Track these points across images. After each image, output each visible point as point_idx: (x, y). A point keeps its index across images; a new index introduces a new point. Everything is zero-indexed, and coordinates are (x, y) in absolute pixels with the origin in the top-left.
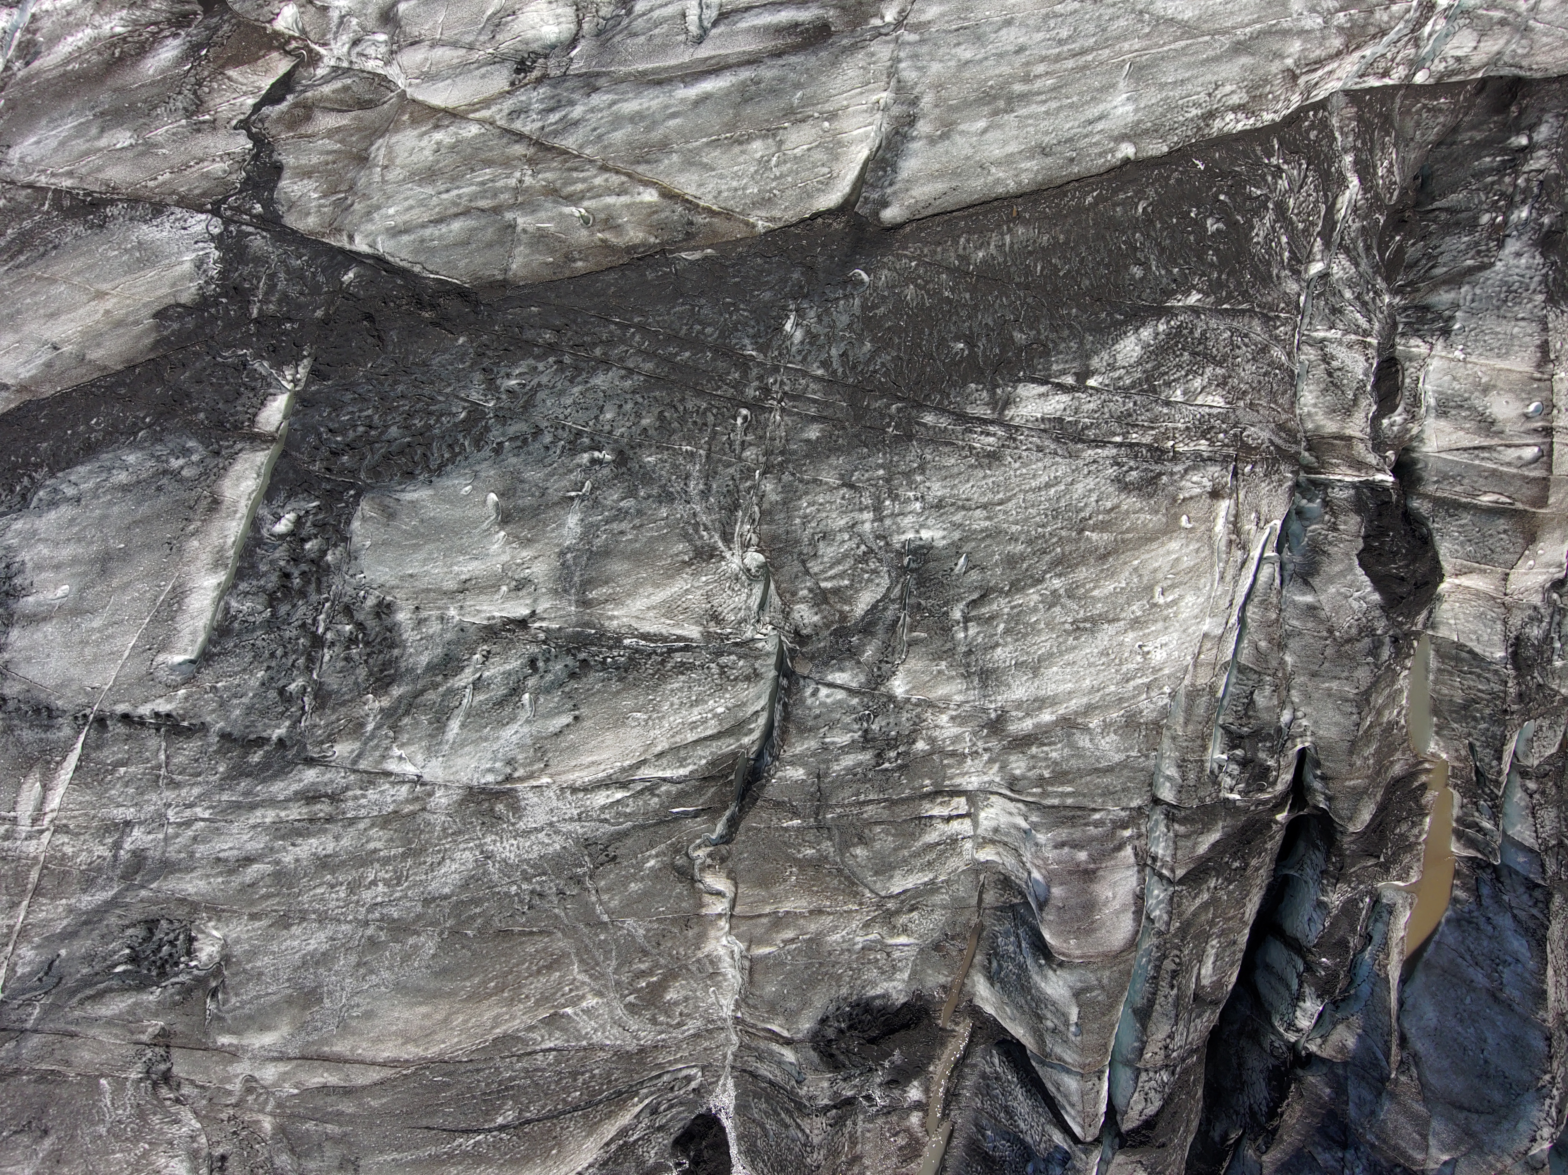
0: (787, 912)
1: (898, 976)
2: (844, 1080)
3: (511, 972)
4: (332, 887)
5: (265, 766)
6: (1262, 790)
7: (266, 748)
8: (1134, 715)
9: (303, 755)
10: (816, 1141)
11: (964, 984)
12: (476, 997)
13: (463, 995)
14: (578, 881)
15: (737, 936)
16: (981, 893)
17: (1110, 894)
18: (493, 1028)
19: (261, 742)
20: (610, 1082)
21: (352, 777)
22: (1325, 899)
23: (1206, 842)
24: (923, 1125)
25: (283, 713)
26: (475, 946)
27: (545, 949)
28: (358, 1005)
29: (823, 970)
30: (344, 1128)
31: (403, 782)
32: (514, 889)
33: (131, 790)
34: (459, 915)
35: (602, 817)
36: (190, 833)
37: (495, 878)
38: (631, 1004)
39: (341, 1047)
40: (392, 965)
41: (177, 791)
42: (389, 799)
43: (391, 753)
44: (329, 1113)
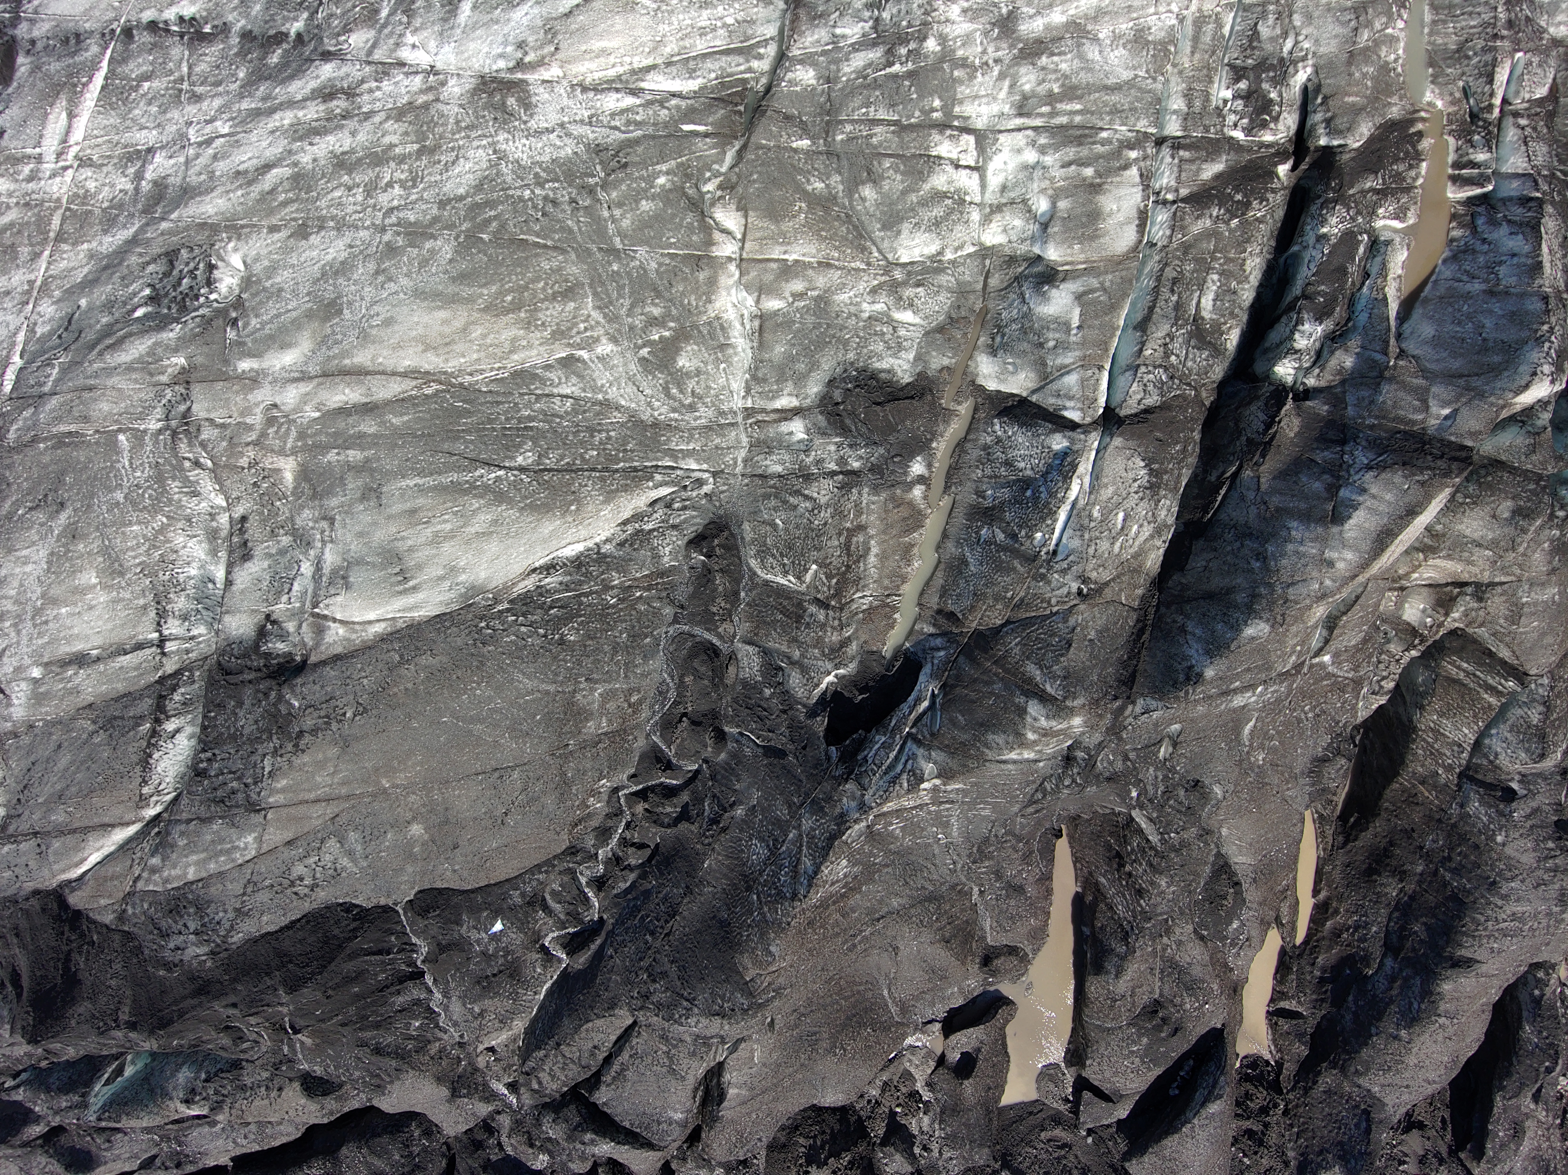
0: (797, 261)
1: (903, 354)
2: (851, 446)
3: (526, 288)
4: (350, 189)
5: (284, 65)
6: (1264, 125)
7: (285, 46)
8: (1142, 30)
9: (320, 50)
10: (823, 500)
11: (967, 366)
12: (494, 309)
13: (481, 303)
14: (591, 191)
15: (747, 288)
16: (986, 278)
17: (1115, 207)
18: (511, 354)
19: (280, 37)
20: (625, 451)
21: (367, 69)
22: (1325, 230)
23: (1211, 170)
24: (925, 498)
26: (491, 251)
27: (560, 269)
28: (378, 315)
29: (831, 332)
30: (366, 453)
31: (417, 73)
32: (527, 193)
33: (154, 109)
34: (474, 218)
35: (613, 123)
36: (210, 151)
37: (509, 179)
38: (644, 358)
39: (362, 358)
40: (410, 271)
41: (198, 106)
42: (403, 91)
43: (405, 40)
44: (351, 436)
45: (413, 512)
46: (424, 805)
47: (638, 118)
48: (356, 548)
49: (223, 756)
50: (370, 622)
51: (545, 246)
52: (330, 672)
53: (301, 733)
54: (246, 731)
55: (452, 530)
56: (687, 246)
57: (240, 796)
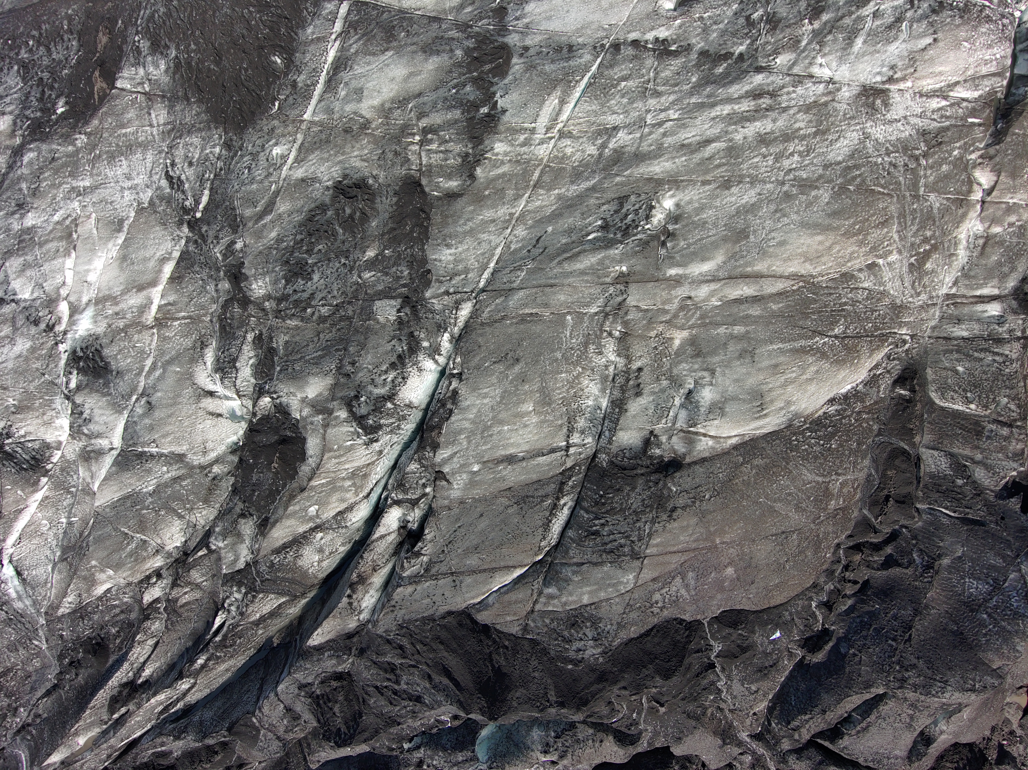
0: (1014, 203)
3: (868, 220)
4: (765, 157)
5: (726, 74)
7: (730, 61)
9: (754, 65)
10: (1013, 356)
12: (848, 234)
13: (843, 231)
14: (916, 159)
18: (848, 261)
19: (728, 56)
20: (883, 323)
21: (788, 79)
25: (747, 34)
26: (854, 197)
27: (886, 209)
28: (774, 238)
29: (1025, 247)
30: (748, 328)
31: (820, 82)
32: (880, 160)
33: (625, 100)
34: (846, 176)
35: (933, 117)
36: (662, 130)
37: (870, 151)
38: (912, 264)
39: (760, 267)
40: (799, 211)
41: (658, 100)
42: (811, 94)
43: (816, 61)
44: (740, 317)
45: (776, 366)
46: (738, 555)
47: (948, 114)
48: (732, 389)
49: (614, 522)
50: (730, 437)
51: (883, 193)
52: (699, 469)
53: (674, 509)
54: (634, 506)
55: (795, 378)
56: (958, 194)
57: (626, 549)
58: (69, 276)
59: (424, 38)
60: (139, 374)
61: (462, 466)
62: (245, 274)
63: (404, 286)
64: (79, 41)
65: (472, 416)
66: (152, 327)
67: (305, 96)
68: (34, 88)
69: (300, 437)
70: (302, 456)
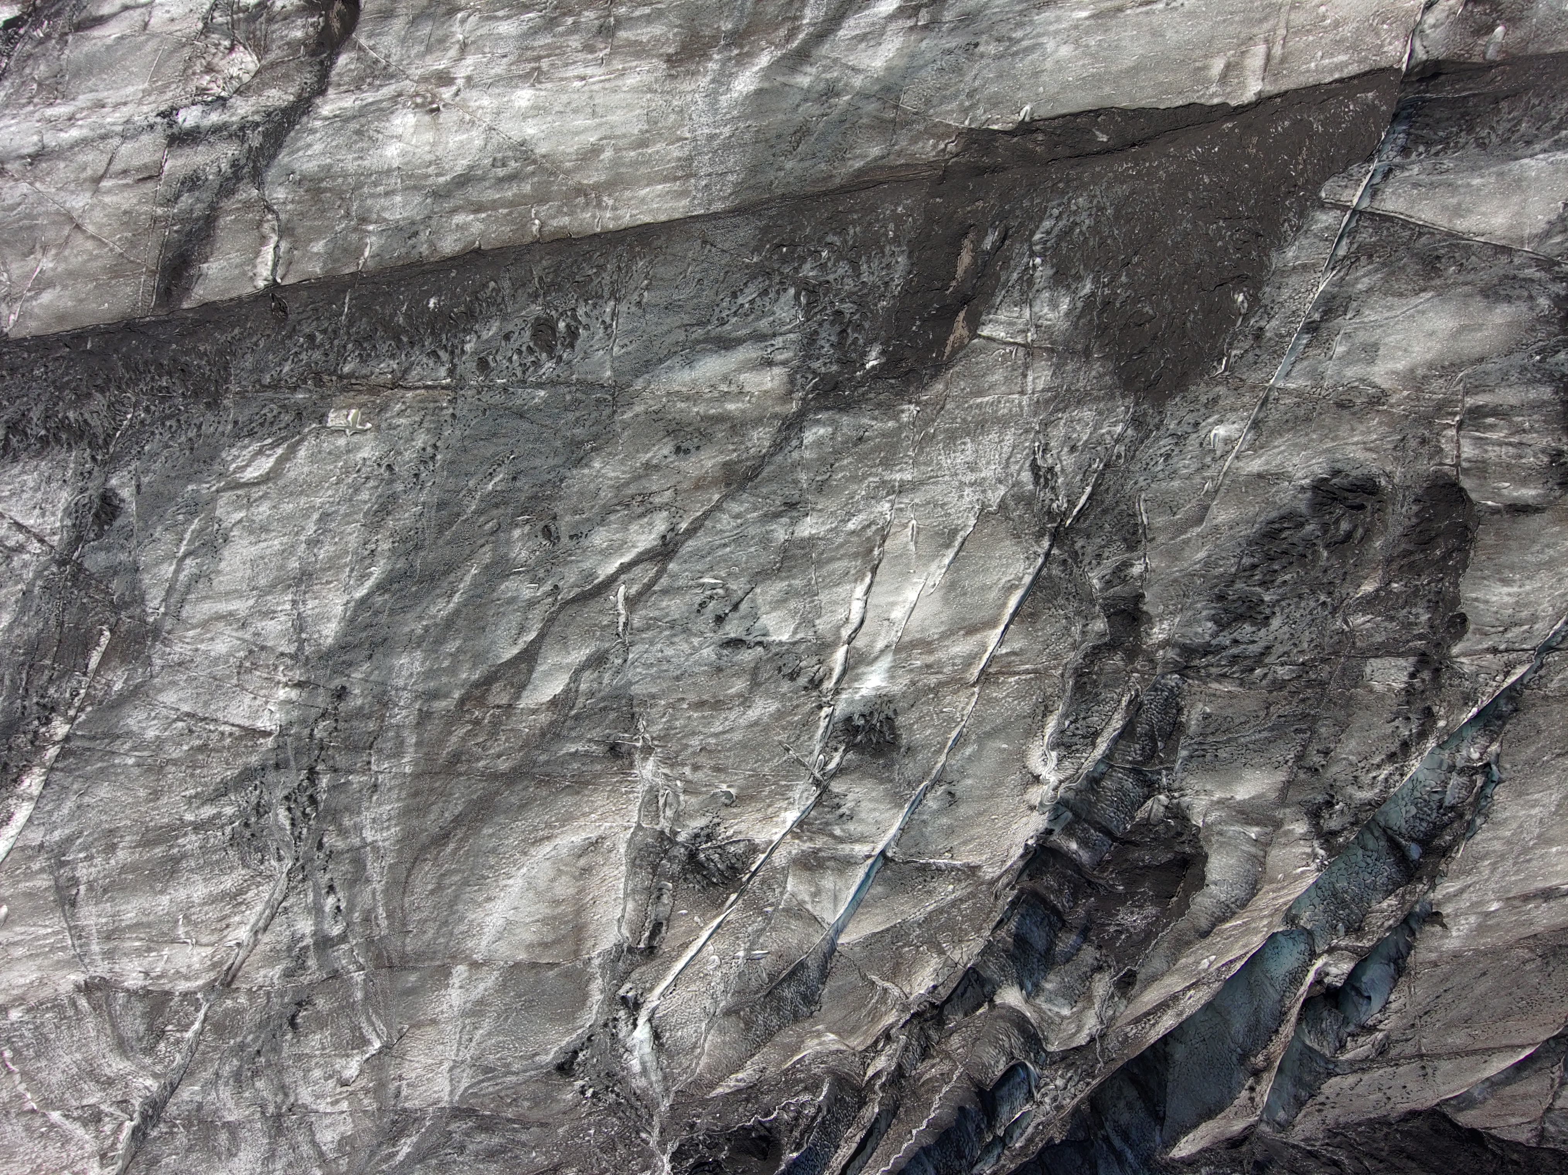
58: (856, 608)
59: (1484, 277)
60: (939, 752)
61: (1472, 905)
62: (1146, 613)
63: (1421, 637)
64: (910, 257)
65: (1508, 834)
66: (973, 685)
67: (1275, 352)
68: (826, 325)
69: (1200, 854)
70: (1200, 882)
